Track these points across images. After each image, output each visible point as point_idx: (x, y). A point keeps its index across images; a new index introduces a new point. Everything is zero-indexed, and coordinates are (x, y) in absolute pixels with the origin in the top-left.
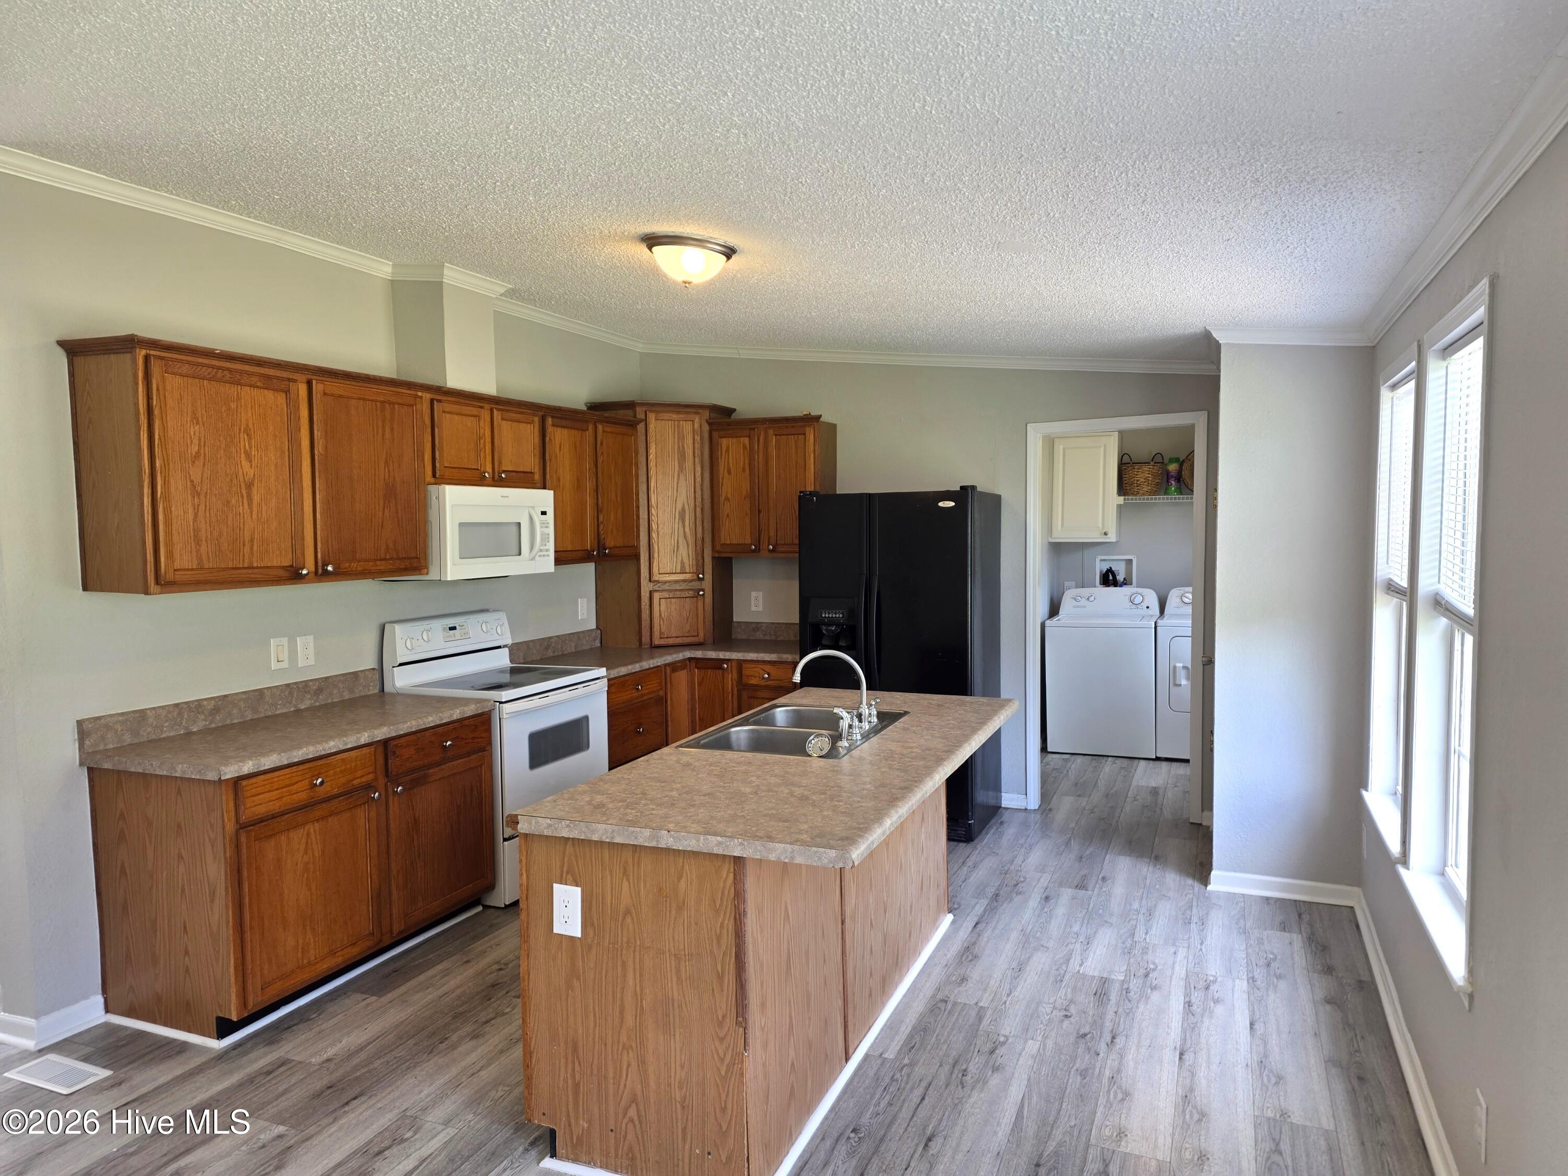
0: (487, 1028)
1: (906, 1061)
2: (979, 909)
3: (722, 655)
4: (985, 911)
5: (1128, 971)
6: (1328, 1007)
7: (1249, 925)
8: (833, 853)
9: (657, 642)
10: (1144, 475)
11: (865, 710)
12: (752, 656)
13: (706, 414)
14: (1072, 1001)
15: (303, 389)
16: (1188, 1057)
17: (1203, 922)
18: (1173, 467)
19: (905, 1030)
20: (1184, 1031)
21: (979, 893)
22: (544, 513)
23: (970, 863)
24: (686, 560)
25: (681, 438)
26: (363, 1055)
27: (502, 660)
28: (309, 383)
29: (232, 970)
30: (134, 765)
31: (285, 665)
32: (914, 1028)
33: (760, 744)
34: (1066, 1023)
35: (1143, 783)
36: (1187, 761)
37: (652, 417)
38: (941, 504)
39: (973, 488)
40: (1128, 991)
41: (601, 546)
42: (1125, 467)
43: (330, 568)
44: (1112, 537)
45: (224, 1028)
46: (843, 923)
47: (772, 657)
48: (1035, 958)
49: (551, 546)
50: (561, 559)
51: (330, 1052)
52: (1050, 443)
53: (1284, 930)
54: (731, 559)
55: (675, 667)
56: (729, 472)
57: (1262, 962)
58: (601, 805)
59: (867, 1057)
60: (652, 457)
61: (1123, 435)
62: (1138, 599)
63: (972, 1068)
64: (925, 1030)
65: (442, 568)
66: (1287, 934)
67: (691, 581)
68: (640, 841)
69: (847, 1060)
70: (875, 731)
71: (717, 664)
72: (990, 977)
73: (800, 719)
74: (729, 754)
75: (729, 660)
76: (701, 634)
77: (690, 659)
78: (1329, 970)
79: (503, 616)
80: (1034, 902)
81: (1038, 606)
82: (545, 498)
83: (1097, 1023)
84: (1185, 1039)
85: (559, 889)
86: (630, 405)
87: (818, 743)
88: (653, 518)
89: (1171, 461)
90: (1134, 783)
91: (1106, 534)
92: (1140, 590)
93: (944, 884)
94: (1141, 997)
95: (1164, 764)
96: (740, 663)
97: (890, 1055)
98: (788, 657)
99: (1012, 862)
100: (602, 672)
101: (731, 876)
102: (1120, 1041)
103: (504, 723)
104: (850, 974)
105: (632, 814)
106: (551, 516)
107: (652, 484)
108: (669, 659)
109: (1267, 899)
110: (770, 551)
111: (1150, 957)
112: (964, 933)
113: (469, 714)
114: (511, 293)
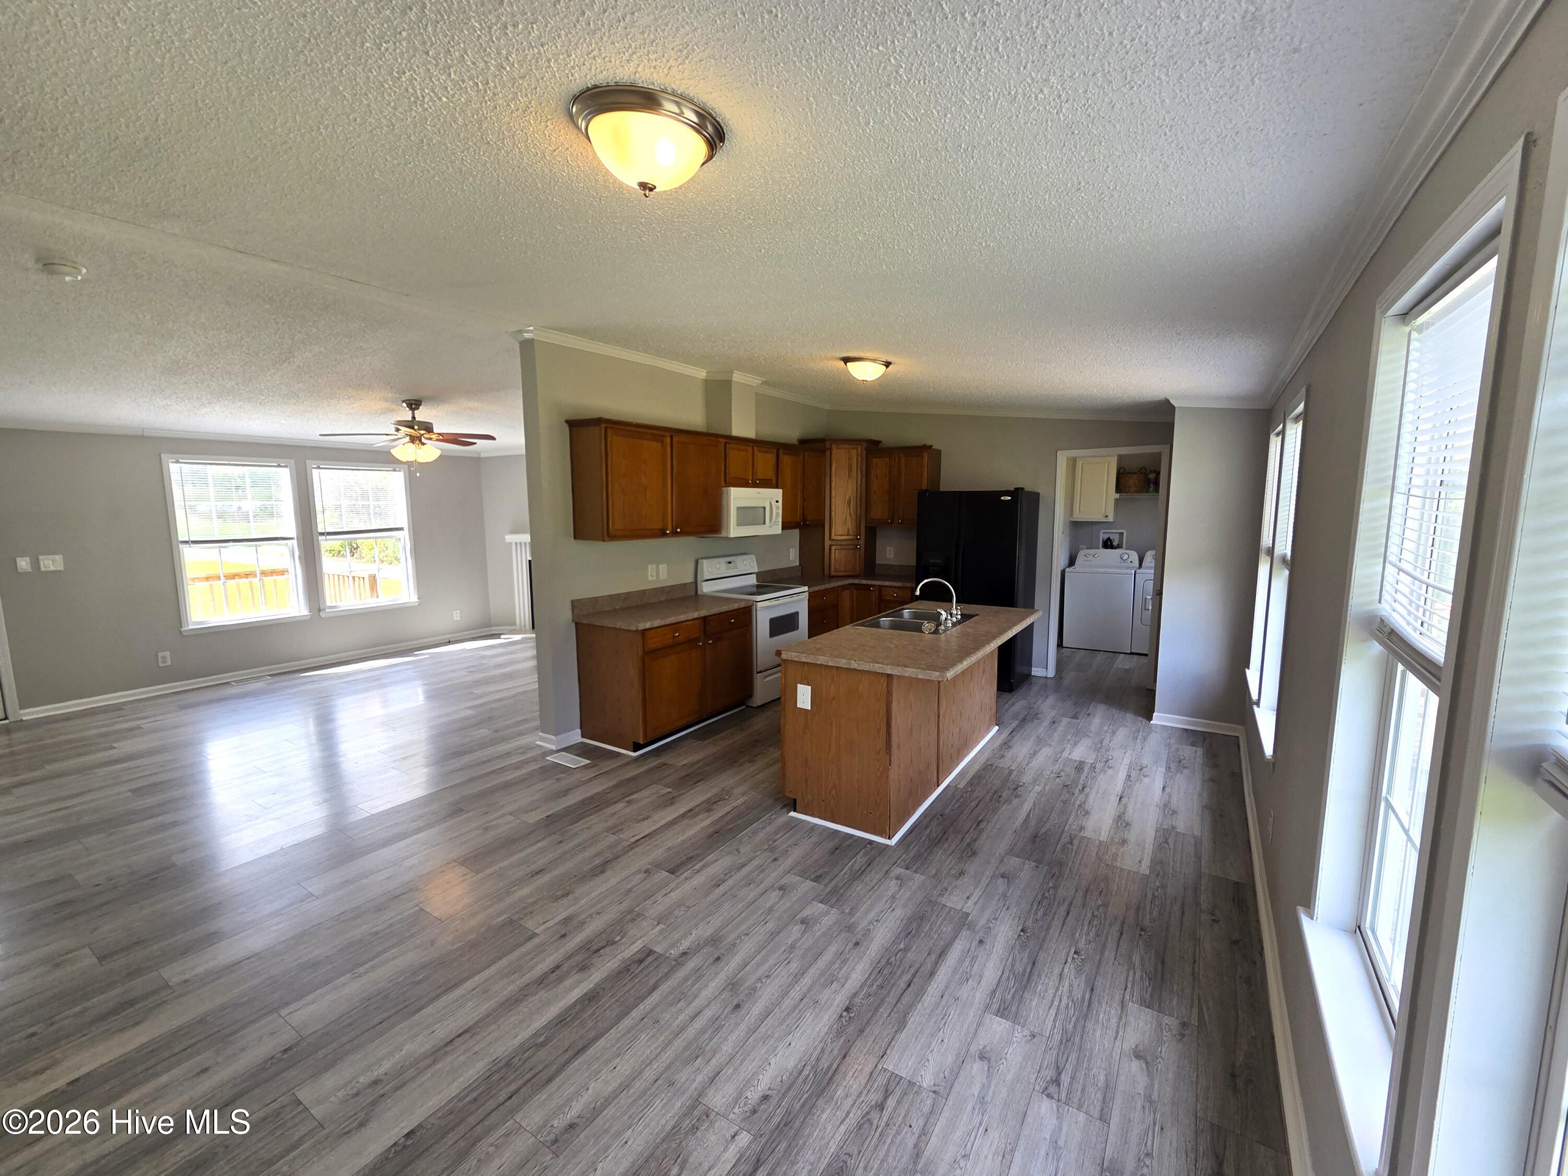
0: (756, 759)
1: (969, 789)
2: (1014, 725)
3: (870, 582)
4: (1017, 726)
5: (1096, 759)
6: (1211, 783)
7: (1172, 741)
8: (937, 674)
9: (833, 573)
10: (1133, 481)
11: (955, 612)
12: (887, 583)
13: (865, 445)
14: (1062, 770)
15: (669, 439)
16: (1124, 800)
17: (1145, 739)
18: (1152, 476)
19: (969, 776)
20: (1124, 788)
21: (1015, 717)
22: (777, 502)
23: (1010, 703)
24: (850, 528)
25: (850, 459)
26: (700, 764)
27: (752, 580)
28: (671, 437)
29: (641, 720)
30: (598, 622)
31: (654, 578)
32: (974, 776)
33: (894, 626)
34: (1058, 780)
35: (1120, 666)
36: (1146, 655)
37: (834, 446)
38: (1002, 498)
39: (1022, 489)
40: (1095, 768)
41: (804, 518)
42: (1122, 476)
43: (679, 530)
44: (1111, 519)
45: (637, 747)
46: (939, 717)
47: (900, 584)
48: (1043, 749)
49: (780, 520)
50: (785, 526)
51: (685, 762)
52: (1073, 462)
53: (1193, 746)
54: (875, 527)
55: (844, 588)
56: (877, 477)
57: (1177, 760)
58: (820, 649)
59: (948, 786)
60: (833, 469)
61: (1120, 458)
62: (1125, 557)
63: (1004, 795)
64: (980, 777)
65: (728, 531)
66: (1194, 748)
67: (852, 540)
68: (841, 665)
69: (938, 786)
70: (959, 622)
71: (867, 587)
72: (1017, 757)
73: (916, 616)
74: (880, 630)
75: (875, 585)
76: (858, 570)
77: (851, 584)
78: (1216, 766)
79: (753, 557)
80: (1046, 724)
81: (1060, 558)
82: (778, 494)
83: (1075, 781)
84: (1124, 792)
85: (800, 687)
86: (822, 441)
87: (928, 626)
88: (833, 504)
89: (1151, 472)
90: (1115, 666)
91: (1107, 516)
92: (1127, 551)
93: (994, 710)
94: (1102, 771)
95: (1135, 656)
96: (880, 587)
97: (961, 786)
98: (909, 585)
99: (1035, 703)
100: (806, 588)
101: (885, 684)
102: (1087, 790)
103: (758, 612)
104: (941, 743)
105: (836, 653)
106: (780, 504)
107: (833, 484)
108: (840, 583)
109: (1186, 730)
110: (899, 523)
111: (1110, 753)
112: (1004, 736)
113: (742, 606)
114: (764, 383)
